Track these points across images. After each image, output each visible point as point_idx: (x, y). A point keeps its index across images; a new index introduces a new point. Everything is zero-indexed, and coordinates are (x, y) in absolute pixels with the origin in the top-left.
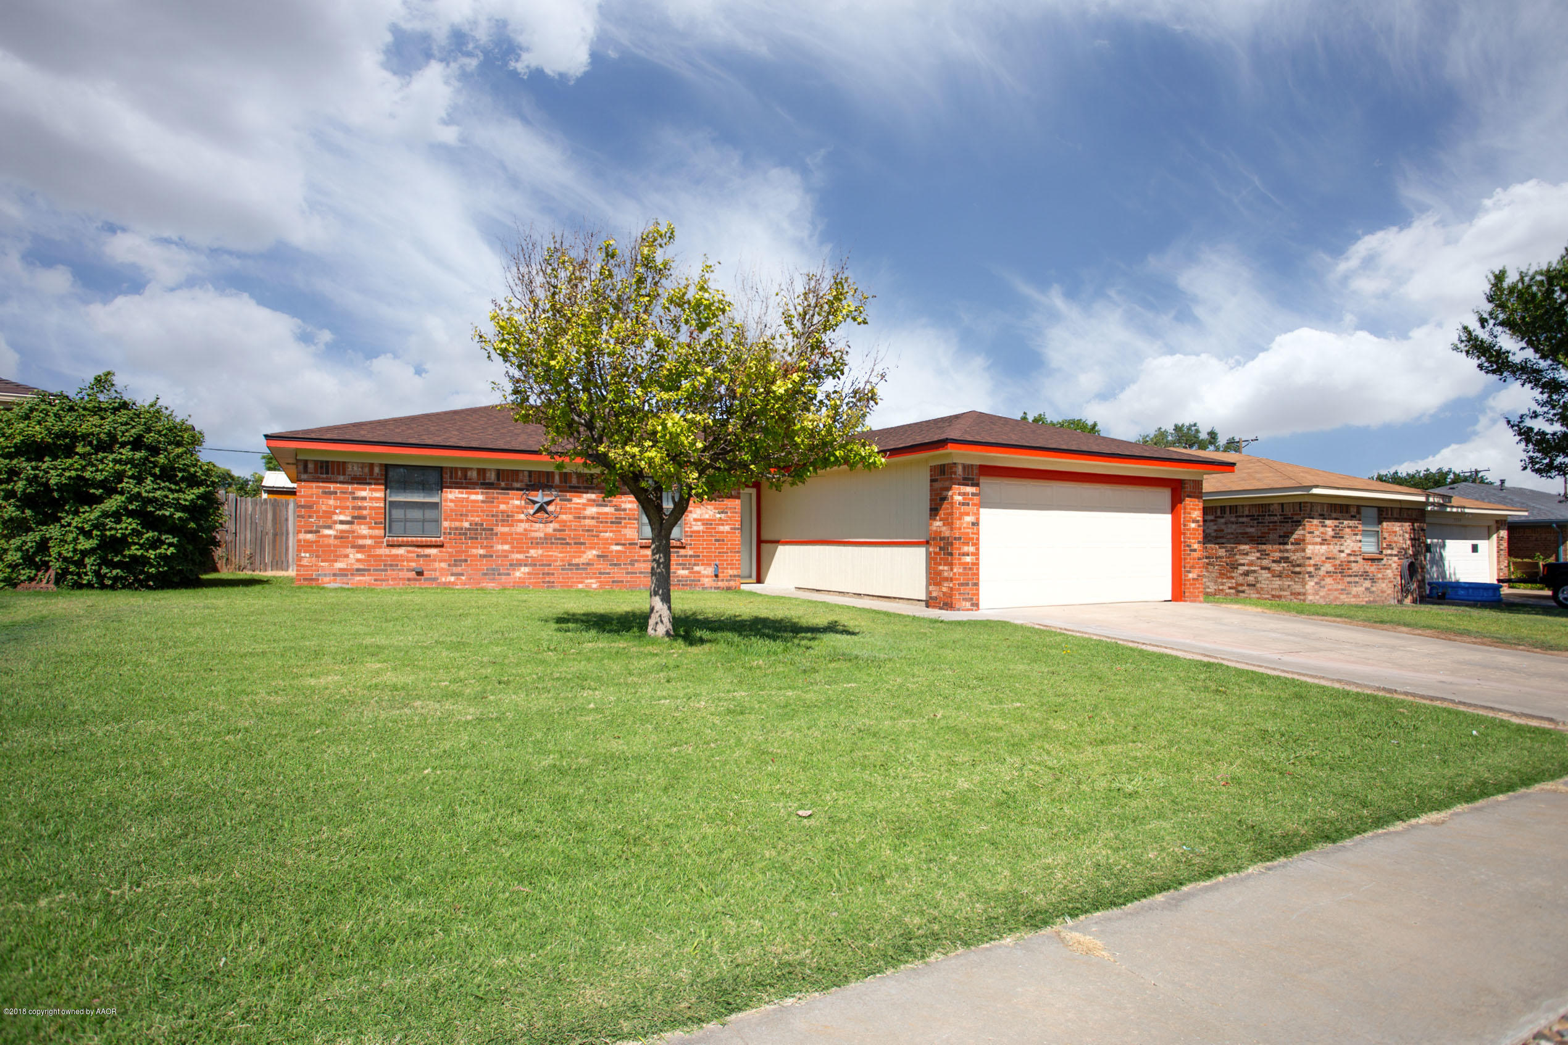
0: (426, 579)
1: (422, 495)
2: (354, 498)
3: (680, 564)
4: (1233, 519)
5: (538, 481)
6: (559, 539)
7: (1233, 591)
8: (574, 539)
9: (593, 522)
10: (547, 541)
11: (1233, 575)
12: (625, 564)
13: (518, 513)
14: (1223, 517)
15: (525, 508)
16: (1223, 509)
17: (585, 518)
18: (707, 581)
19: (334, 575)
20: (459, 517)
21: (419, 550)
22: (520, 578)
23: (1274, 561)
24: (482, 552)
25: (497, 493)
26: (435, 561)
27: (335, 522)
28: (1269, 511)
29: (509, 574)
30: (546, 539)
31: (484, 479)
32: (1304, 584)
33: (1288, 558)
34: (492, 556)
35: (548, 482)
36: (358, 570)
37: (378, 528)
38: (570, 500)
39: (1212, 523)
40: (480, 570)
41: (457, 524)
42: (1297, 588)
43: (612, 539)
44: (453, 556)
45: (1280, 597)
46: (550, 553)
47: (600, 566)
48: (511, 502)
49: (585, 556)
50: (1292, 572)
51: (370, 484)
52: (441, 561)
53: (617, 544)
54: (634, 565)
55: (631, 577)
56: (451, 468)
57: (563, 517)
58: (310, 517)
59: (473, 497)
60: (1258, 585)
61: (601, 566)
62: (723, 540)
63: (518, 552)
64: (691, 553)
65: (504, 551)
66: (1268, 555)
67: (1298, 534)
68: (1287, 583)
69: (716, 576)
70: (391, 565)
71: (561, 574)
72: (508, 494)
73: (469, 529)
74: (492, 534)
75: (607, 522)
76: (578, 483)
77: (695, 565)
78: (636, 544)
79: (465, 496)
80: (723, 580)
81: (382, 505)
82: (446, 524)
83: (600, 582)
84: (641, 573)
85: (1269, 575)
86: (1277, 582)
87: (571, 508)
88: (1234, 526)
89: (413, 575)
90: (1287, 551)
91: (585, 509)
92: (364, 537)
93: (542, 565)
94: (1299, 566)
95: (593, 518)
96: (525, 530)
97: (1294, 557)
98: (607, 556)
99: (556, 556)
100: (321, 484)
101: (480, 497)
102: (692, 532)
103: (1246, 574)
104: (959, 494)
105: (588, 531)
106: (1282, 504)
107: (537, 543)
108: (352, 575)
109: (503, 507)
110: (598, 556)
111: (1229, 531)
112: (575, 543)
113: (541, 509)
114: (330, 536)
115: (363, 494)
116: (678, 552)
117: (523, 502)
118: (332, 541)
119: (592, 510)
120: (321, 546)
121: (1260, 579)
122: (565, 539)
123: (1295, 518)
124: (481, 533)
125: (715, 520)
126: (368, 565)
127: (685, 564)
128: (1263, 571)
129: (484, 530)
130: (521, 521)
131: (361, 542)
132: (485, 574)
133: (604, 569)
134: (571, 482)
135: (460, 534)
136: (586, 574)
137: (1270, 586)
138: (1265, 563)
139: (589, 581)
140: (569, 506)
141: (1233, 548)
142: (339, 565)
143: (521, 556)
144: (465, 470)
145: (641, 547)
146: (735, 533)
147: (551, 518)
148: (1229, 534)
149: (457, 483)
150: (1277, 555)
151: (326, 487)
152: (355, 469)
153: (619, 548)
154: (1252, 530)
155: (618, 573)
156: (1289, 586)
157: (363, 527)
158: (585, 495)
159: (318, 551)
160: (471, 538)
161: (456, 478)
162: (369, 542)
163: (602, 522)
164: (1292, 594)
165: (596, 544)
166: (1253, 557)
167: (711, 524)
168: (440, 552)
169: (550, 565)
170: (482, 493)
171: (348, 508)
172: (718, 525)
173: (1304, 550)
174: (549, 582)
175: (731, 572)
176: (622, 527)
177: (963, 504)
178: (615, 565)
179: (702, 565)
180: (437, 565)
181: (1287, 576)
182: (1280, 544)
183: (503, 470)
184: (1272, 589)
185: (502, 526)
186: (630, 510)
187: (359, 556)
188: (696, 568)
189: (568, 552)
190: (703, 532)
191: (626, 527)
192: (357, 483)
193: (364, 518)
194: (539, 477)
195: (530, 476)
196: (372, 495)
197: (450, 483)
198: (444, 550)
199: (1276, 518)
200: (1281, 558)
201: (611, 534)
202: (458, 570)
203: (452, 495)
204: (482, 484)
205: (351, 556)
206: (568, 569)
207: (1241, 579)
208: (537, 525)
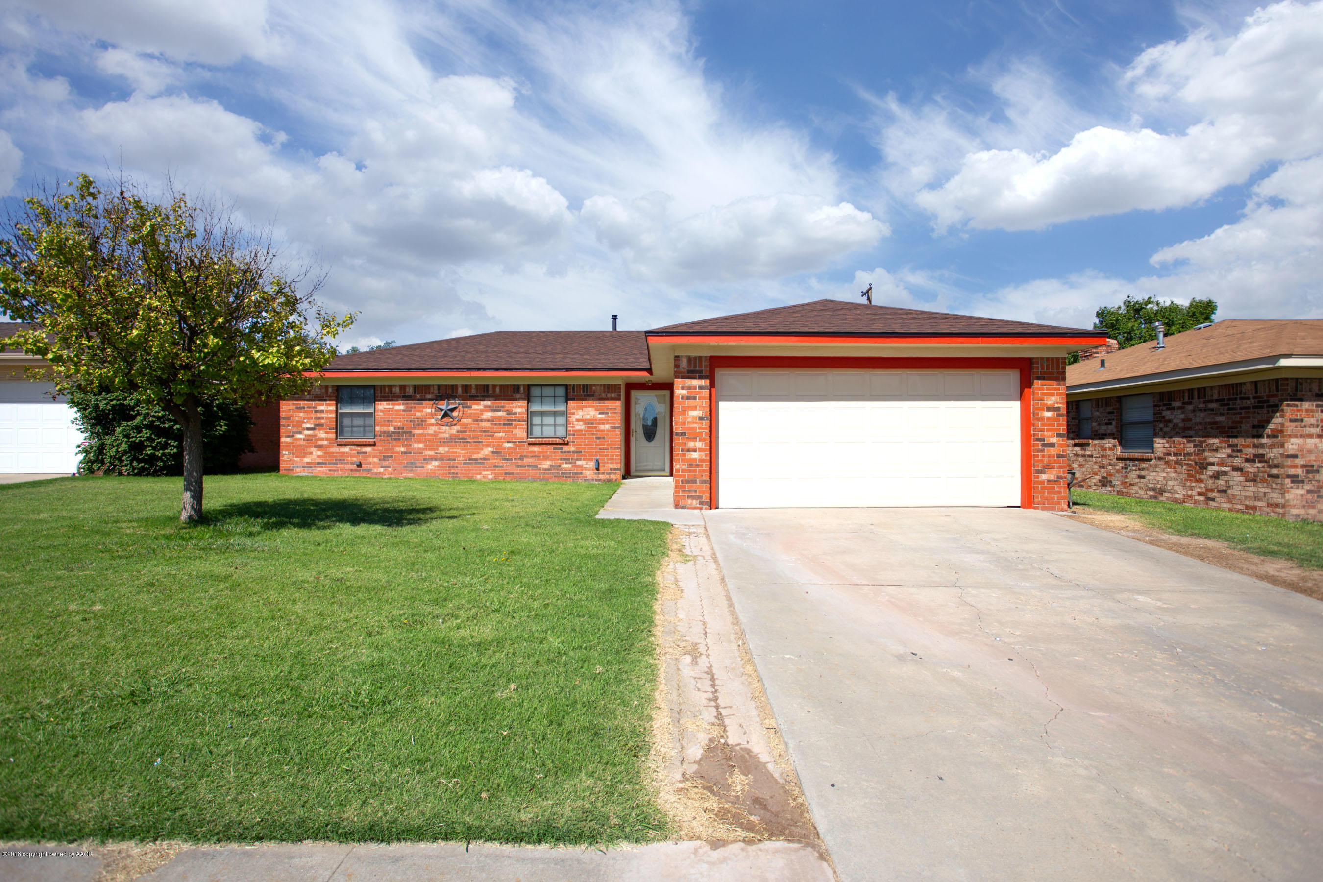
0: (364, 470)
1: (362, 407)
2: (316, 411)
3: (564, 459)
4: (1202, 405)
5: (446, 392)
6: (462, 439)
7: (1202, 498)
8: (473, 438)
9: (488, 424)
10: (452, 441)
11: (1203, 477)
12: (515, 459)
13: (430, 418)
14: (1190, 403)
15: (435, 414)
16: (1190, 391)
17: (482, 421)
18: (589, 474)
19: (304, 467)
20: (387, 423)
21: (359, 448)
22: (431, 470)
23: (1247, 460)
24: (403, 449)
25: (414, 404)
26: (370, 456)
27: (304, 429)
28: (1241, 393)
29: (423, 467)
30: (451, 438)
31: (405, 393)
32: (1283, 491)
33: (1263, 455)
34: (410, 453)
35: (453, 393)
36: (319, 463)
37: (331, 433)
38: (470, 407)
39: (1180, 411)
40: (402, 463)
41: (385, 428)
42: (1275, 497)
43: (504, 438)
44: (383, 453)
45: (1254, 508)
46: (455, 450)
47: (494, 461)
48: (424, 410)
49: (482, 452)
50: (1270, 476)
51: (326, 400)
52: (374, 456)
53: (509, 442)
54: (523, 460)
55: (521, 470)
56: (381, 386)
57: (465, 421)
58: (289, 425)
59: (397, 407)
60: (1229, 492)
61: (496, 460)
62: (604, 438)
63: (430, 450)
64: (573, 449)
65: (419, 449)
66: (1240, 451)
67: (1276, 422)
68: (1263, 490)
69: (598, 469)
70: (340, 460)
71: (463, 467)
72: (422, 404)
73: (393, 432)
74: (410, 436)
75: (500, 424)
76: (477, 392)
77: (577, 459)
78: (524, 442)
79: (391, 407)
80: (603, 473)
81: (334, 415)
82: (378, 428)
83: (495, 474)
84: (529, 466)
85: (1242, 479)
86: (1251, 489)
87: (471, 414)
88: (1202, 415)
89: (354, 467)
90: (1262, 446)
91: (482, 414)
92: (322, 439)
93: (449, 460)
94: (1276, 466)
95: (488, 421)
96: (435, 432)
97: (1271, 454)
98: (500, 452)
99: (459, 453)
100: (295, 402)
101: (402, 407)
102: (573, 431)
103: (1216, 476)
104: (683, 388)
105: (485, 431)
106: (1256, 383)
107: (444, 442)
108: (315, 467)
109: (418, 414)
110: (493, 452)
111: (1198, 420)
112: (474, 442)
113: (445, 415)
114: (301, 439)
115: (322, 408)
116: (562, 449)
117: (433, 410)
118: (302, 443)
119: (488, 415)
120: (295, 446)
121: (1231, 483)
122: (465, 439)
123: (1272, 401)
124: (402, 435)
125: (596, 420)
126: (325, 460)
127: (569, 459)
128: (1235, 473)
129: (405, 432)
130: (432, 425)
131: (320, 443)
132: (405, 467)
133: (498, 463)
134: (471, 392)
135: (387, 436)
136: (483, 467)
137: (1243, 494)
138: (1237, 461)
139: (486, 473)
140: (469, 411)
141: (1201, 443)
142: (307, 460)
143: (431, 453)
144: (391, 387)
145: (529, 445)
146: (615, 431)
147: (457, 421)
148: (1197, 424)
149: (384, 397)
150: (1251, 451)
151: (297, 404)
152: (317, 390)
153: (510, 445)
154: (1221, 419)
155: (511, 467)
156: (1265, 493)
157: (321, 432)
158: (482, 403)
159: (293, 450)
160: (395, 439)
161: (385, 393)
162: (325, 443)
163: (496, 424)
164: (1269, 505)
165: (491, 442)
166: (1223, 454)
167: (592, 424)
168: (374, 450)
169: (454, 460)
170: (403, 404)
171: (311, 418)
172: (600, 424)
173: (1282, 445)
174: (453, 473)
175: (611, 466)
176: (513, 428)
177: (688, 398)
178: (507, 459)
179: (584, 459)
180: (371, 459)
181: (1263, 481)
182: (1254, 436)
183: (419, 385)
184: (1246, 497)
185: (418, 429)
186: (520, 413)
187: (319, 453)
188: (579, 463)
189: (469, 449)
190: (585, 431)
191: (516, 428)
192: (318, 400)
193: (322, 425)
194: (446, 389)
195: (439, 389)
196: (327, 408)
197: (381, 397)
198: (376, 448)
199: (1249, 402)
200: (1255, 455)
201: (504, 434)
202: (386, 463)
203: (382, 406)
204: (404, 397)
205: (314, 453)
206: (468, 463)
207: (1210, 483)
208: (444, 428)
